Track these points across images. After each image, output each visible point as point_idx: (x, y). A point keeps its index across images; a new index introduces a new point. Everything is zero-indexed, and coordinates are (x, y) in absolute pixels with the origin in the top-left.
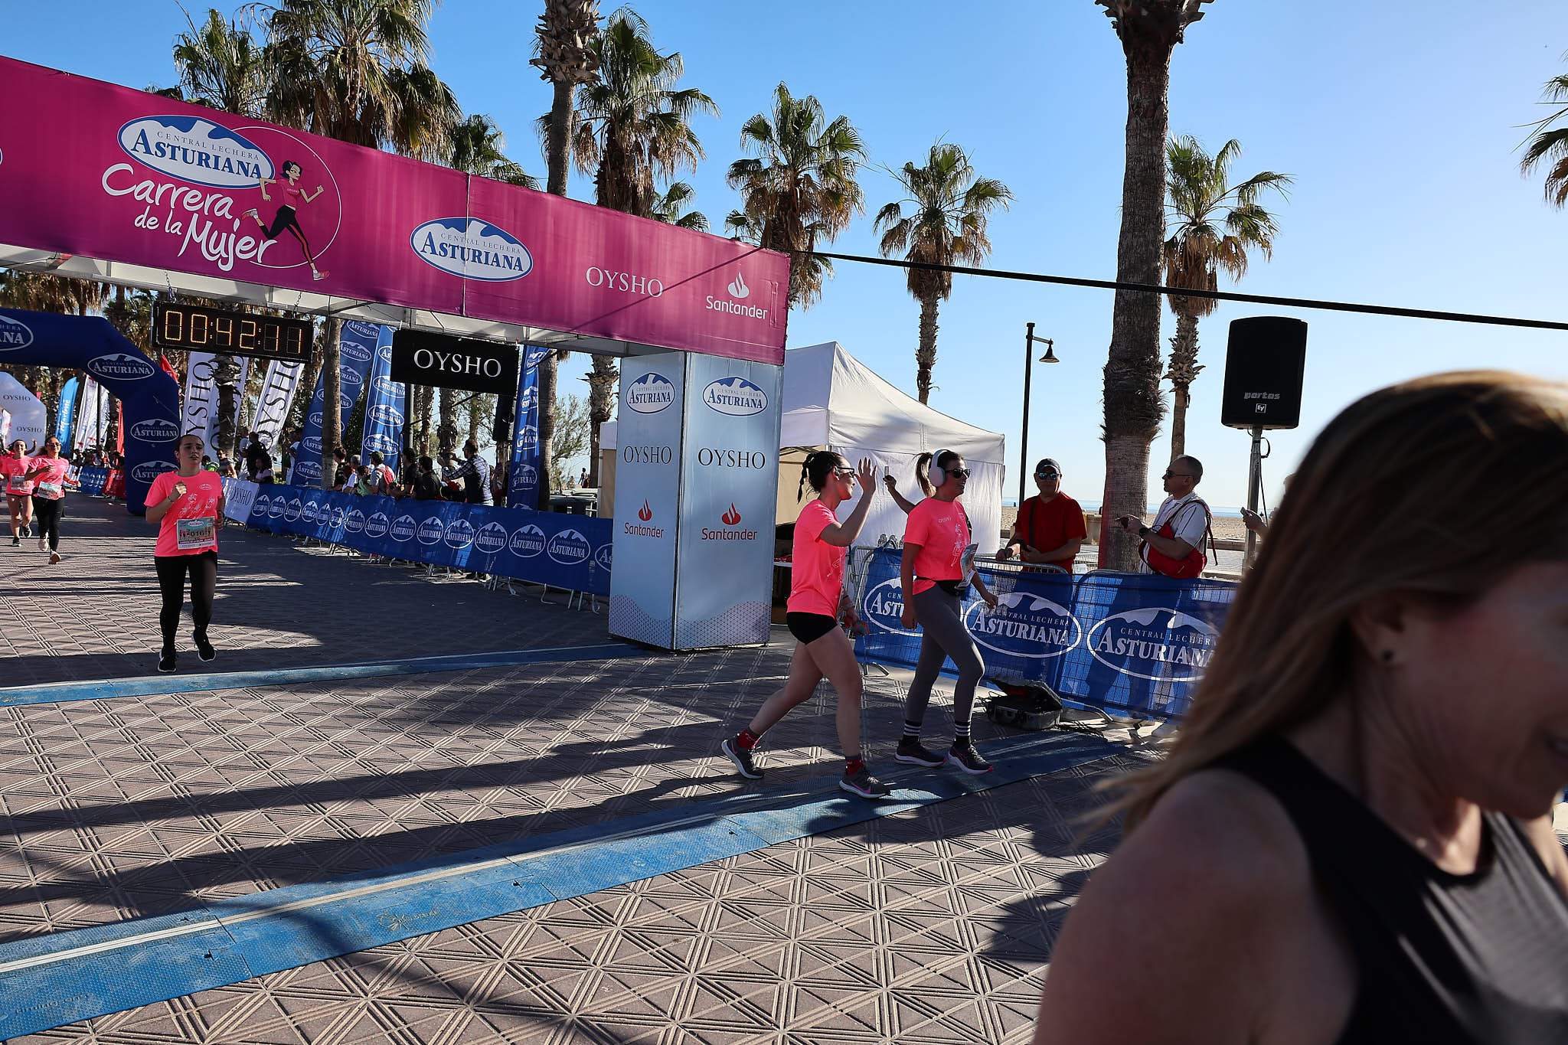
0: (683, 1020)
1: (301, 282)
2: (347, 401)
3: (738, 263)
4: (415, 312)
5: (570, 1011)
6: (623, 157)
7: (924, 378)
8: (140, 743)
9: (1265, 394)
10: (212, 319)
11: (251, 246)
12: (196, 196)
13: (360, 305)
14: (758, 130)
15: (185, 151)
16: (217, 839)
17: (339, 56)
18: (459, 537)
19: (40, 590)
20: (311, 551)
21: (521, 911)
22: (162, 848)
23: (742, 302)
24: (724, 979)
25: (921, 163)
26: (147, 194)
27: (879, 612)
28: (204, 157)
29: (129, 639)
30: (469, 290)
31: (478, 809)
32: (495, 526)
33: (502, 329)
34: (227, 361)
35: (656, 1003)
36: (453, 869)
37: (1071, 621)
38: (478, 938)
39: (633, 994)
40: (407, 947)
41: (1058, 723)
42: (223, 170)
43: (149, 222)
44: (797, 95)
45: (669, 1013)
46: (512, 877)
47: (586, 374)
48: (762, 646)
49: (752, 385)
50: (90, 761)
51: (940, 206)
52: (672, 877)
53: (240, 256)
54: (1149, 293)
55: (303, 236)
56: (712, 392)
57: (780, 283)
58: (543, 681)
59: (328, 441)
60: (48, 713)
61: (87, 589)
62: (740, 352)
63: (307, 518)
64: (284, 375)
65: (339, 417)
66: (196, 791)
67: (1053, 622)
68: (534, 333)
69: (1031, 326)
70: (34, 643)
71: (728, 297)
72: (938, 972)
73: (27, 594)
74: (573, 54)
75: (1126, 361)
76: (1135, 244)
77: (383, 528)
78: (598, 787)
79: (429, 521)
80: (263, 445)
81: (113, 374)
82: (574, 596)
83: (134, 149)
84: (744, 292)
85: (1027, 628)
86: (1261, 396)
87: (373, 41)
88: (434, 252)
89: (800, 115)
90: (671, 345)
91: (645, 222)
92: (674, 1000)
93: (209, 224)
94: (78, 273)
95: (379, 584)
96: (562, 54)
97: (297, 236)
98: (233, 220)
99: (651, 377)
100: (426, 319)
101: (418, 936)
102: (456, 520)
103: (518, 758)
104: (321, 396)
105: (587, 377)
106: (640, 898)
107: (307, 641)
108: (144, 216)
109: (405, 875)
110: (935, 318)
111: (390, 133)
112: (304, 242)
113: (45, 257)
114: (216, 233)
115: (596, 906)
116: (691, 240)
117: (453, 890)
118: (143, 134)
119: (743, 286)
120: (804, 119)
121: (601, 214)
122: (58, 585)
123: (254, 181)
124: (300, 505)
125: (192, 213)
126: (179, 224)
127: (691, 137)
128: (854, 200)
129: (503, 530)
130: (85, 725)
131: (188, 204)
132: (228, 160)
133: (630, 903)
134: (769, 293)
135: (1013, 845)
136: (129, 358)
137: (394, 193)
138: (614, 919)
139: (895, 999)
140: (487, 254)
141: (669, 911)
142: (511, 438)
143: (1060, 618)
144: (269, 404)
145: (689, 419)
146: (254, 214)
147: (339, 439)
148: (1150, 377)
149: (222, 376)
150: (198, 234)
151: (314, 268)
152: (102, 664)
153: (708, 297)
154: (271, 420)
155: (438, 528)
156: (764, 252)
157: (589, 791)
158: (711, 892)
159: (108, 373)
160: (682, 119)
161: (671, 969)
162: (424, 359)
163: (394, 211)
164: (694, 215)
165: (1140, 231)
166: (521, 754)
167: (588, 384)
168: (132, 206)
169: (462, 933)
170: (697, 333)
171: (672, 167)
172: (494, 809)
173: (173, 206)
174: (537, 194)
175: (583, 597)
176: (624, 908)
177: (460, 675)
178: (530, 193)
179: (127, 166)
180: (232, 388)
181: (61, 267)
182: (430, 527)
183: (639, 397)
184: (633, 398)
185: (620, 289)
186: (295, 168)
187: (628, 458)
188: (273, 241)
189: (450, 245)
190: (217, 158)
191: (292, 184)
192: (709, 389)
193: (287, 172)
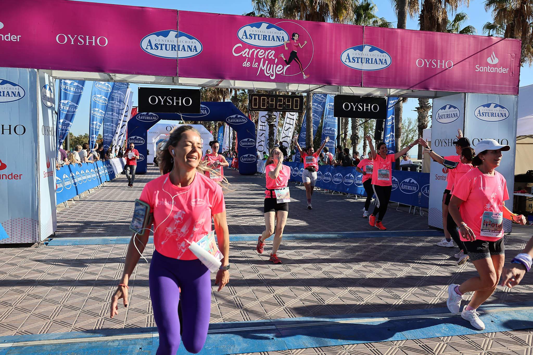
1: (299, 80)
2: (315, 127)
3: (493, 47)
4: (342, 88)
6: (432, 5)
10: (268, 98)
11: (281, 69)
12: (262, 52)
13: (321, 87)
15: (259, 35)
16: (274, 296)
18: (361, 182)
21: (391, 341)
22: (256, 297)
23: (495, 66)
26: (246, 54)
28: (265, 37)
30: (365, 76)
31: (372, 296)
33: (378, 91)
34: (271, 115)
36: (362, 320)
38: (373, 349)
40: (345, 348)
42: (271, 40)
43: (247, 64)
47: (416, 108)
48: (508, 234)
49: (500, 106)
52: (462, 337)
53: (278, 73)
56: (479, 111)
57: (515, 54)
58: (399, 244)
62: (494, 90)
63: (301, 174)
64: (291, 119)
65: (312, 134)
66: (266, 277)
68: (393, 91)
71: (487, 64)
77: (330, 179)
78: (425, 293)
79: (348, 175)
82: (411, 208)
83: (242, 38)
84: (496, 61)
88: (350, 61)
90: (457, 91)
91: (444, 35)
93: (267, 62)
94: (225, 86)
95: (328, 201)
97: (298, 63)
98: (275, 59)
99: (448, 107)
100: (347, 90)
101: (349, 345)
103: (388, 277)
104: (305, 126)
105: (416, 109)
106: (446, 345)
107: (303, 223)
108: (246, 62)
109: (343, 319)
112: (300, 64)
113: (215, 81)
114: (269, 65)
115: (425, 345)
116: (467, 39)
118: (245, 32)
119: (496, 58)
121: (423, 34)
123: (282, 43)
124: (298, 170)
125: (261, 58)
126: (257, 63)
131: (260, 55)
132: (273, 36)
133: (441, 346)
134: (509, 60)
136: (239, 116)
137: (334, 39)
138: (434, 352)
140: (372, 59)
141: (460, 353)
142: (382, 138)
144: (286, 130)
145: (467, 125)
146: (282, 56)
149: (270, 121)
150: (263, 66)
151: (304, 74)
152: (234, 229)
153: (477, 66)
154: (287, 136)
155: (352, 178)
156: (507, 40)
157: (421, 294)
158: (482, 347)
159: (232, 122)
162: (347, 106)
163: (334, 47)
164: (469, 27)
166: (389, 275)
167: (416, 112)
168: (242, 59)
169: (366, 346)
170: (471, 84)
171: (457, 6)
172: (379, 297)
173: (255, 57)
174: (392, 30)
175: (416, 209)
176: (438, 347)
177: (363, 240)
178: (390, 30)
179: (240, 45)
180: (273, 125)
181: (220, 85)
182: (349, 178)
183: (442, 116)
184: (439, 117)
185: (432, 67)
186: (297, 35)
187: (437, 145)
188: (289, 66)
189: (356, 58)
190: (269, 36)
191: (296, 42)
192: (477, 110)
193: (294, 37)
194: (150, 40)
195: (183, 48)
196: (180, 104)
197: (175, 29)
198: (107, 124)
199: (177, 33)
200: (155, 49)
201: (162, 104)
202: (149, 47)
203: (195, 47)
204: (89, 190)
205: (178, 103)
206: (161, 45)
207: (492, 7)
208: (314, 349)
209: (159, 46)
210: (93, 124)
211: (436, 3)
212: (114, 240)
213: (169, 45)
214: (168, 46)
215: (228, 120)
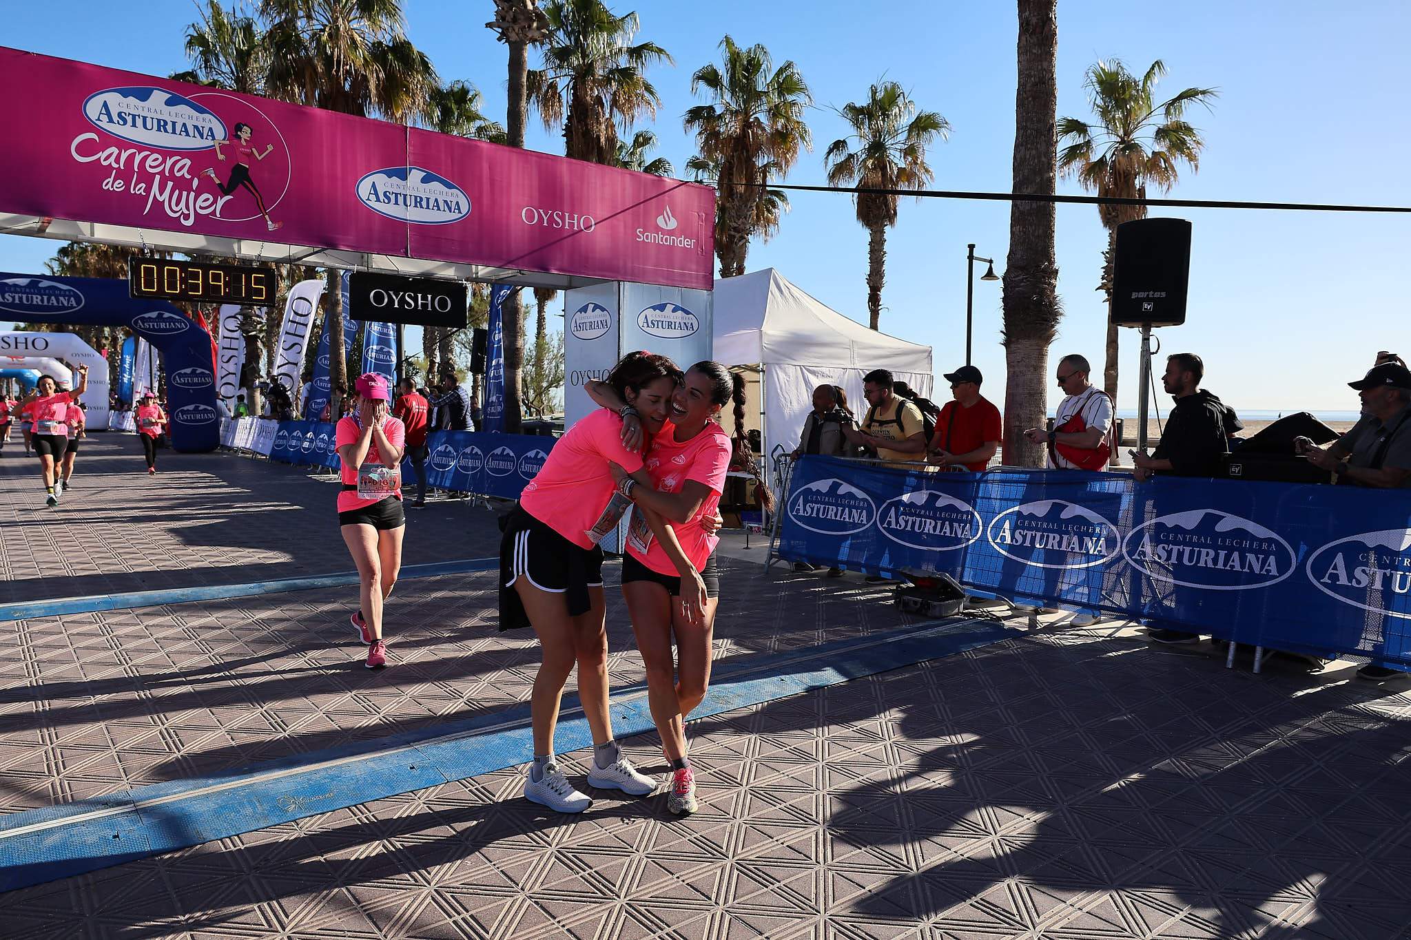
0: (530, 892)
1: (261, 233)
2: (348, 343)
3: (666, 197)
4: (372, 259)
5: (430, 884)
6: (586, 110)
7: (874, 300)
8: (121, 648)
9: (1151, 293)
10: (183, 271)
11: (209, 203)
12: (157, 159)
13: (317, 252)
14: (710, 77)
15: (145, 118)
16: (161, 733)
17: (326, 34)
18: (444, 461)
20: (323, 477)
21: (412, 792)
22: (110, 742)
23: (671, 233)
24: (581, 853)
25: (863, 101)
26: (112, 159)
27: (801, 513)
28: (162, 123)
29: (140, 559)
30: (412, 233)
32: (473, 449)
33: (449, 268)
34: (249, 314)
35: (511, 875)
37: (973, 515)
38: (365, 817)
39: (492, 867)
40: (300, 826)
41: (961, 610)
42: (180, 134)
43: (116, 185)
44: (743, 45)
45: (520, 885)
46: (410, 761)
49: (683, 310)
50: (73, 665)
51: (884, 140)
53: (201, 212)
54: (1042, 203)
55: (257, 192)
56: (646, 317)
57: (706, 214)
59: (335, 380)
60: (50, 624)
61: (117, 517)
62: (670, 279)
63: (320, 449)
67: (957, 517)
68: (482, 271)
69: (971, 247)
70: (58, 564)
71: (658, 229)
72: (785, 845)
73: (65, 523)
74: (523, 14)
75: (1022, 269)
76: (1028, 157)
78: (516, 678)
80: (283, 386)
81: (154, 330)
83: (99, 119)
84: (673, 224)
85: (933, 523)
86: (1148, 295)
87: (356, 18)
88: (378, 200)
89: (749, 62)
90: (604, 276)
92: (529, 872)
93: (170, 184)
96: (514, 16)
97: (253, 193)
98: (192, 180)
99: (591, 307)
100: (382, 263)
102: (441, 445)
103: (452, 654)
104: (327, 339)
108: (111, 180)
110: (883, 244)
111: (374, 99)
112: (259, 197)
113: (33, 222)
114: (177, 192)
115: (482, 787)
116: (619, 178)
117: (352, 774)
118: (105, 105)
119: (672, 218)
120: (753, 66)
121: (534, 158)
122: (95, 515)
123: (209, 143)
124: (314, 438)
125: (154, 174)
126: (143, 185)
127: (648, 88)
128: (803, 138)
129: (479, 452)
130: (78, 634)
131: (150, 166)
132: (184, 125)
133: (513, 784)
134: (696, 224)
135: (890, 724)
136: (167, 315)
137: (339, 147)
138: (495, 799)
139: (737, 869)
140: (428, 199)
142: (485, 369)
143: (963, 513)
145: (625, 343)
146: (211, 173)
148: (1046, 283)
149: (246, 327)
150: (161, 192)
151: (268, 220)
153: (638, 230)
154: (289, 363)
156: (689, 186)
157: (506, 683)
159: (149, 329)
160: (639, 72)
161: (534, 844)
162: (379, 298)
163: (339, 164)
164: (660, 161)
165: (1032, 144)
166: (455, 651)
168: (100, 170)
169: (352, 812)
170: (629, 264)
171: (633, 117)
172: (416, 700)
173: (136, 170)
176: (507, 788)
177: (422, 582)
178: (465, 141)
179: (93, 136)
180: (256, 337)
181: (47, 231)
183: (582, 325)
184: (577, 326)
185: (554, 226)
186: (246, 129)
188: (230, 197)
189: (393, 193)
190: (174, 123)
191: (244, 144)
192: (643, 315)
193: (239, 133)
207: (696, 128)
208: (222, 842)
211: (594, 104)
215: (136, 322)
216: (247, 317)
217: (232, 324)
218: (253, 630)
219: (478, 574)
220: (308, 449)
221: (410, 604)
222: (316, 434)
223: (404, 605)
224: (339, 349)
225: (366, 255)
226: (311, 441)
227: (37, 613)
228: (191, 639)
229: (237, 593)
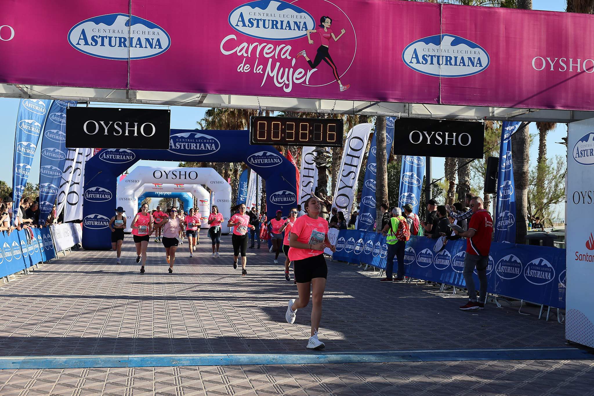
1: (335, 94)
4: (411, 105)
10: (283, 124)
11: (302, 75)
12: (270, 48)
13: (373, 105)
15: (264, 21)
19: (211, 297)
26: (244, 51)
28: (275, 23)
29: (247, 329)
30: (444, 85)
34: (322, 151)
42: (286, 29)
43: (245, 68)
47: (563, 139)
53: (297, 82)
55: (333, 64)
60: (192, 372)
61: (234, 297)
63: (367, 251)
68: (498, 111)
73: (203, 300)
81: (261, 164)
82: (543, 309)
83: (237, 25)
88: (418, 62)
91: (579, 17)
93: (278, 64)
94: (214, 104)
97: (329, 64)
98: (292, 60)
99: (592, 136)
100: (419, 110)
102: (459, 252)
105: (564, 141)
108: (242, 65)
112: (334, 67)
113: (196, 97)
114: (282, 69)
118: (241, 14)
121: (543, 16)
123: (303, 33)
124: (363, 243)
125: (269, 58)
126: (261, 67)
130: (209, 381)
131: (267, 53)
132: (288, 22)
136: (269, 153)
137: (391, 26)
140: (456, 58)
142: (497, 190)
144: (345, 176)
146: (304, 54)
147: (386, 197)
149: (319, 161)
150: (272, 70)
151: (340, 83)
152: (228, 344)
159: (257, 164)
162: (416, 137)
163: (390, 38)
167: (564, 146)
168: (236, 59)
173: (258, 56)
174: (490, 9)
175: (550, 310)
177: (445, 365)
178: (486, 10)
179: (233, 36)
180: (325, 167)
181: (204, 102)
182: (443, 257)
183: (583, 153)
184: (578, 153)
185: (560, 70)
186: (328, 20)
187: (576, 202)
188: (315, 70)
189: (429, 55)
190: (282, 22)
191: (326, 30)
193: (323, 24)
194: (83, 29)
195: (138, 43)
196: (136, 134)
197: (125, 11)
198: (46, 166)
199: (127, 18)
200: (92, 44)
201: (106, 133)
202: (82, 42)
203: (158, 40)
204: (6, 277)
205: (131, 132)
206: (103, 38)
209: (99, 40)
210: (19, 167)
212: (19, 363)
213: (116, 38)
214: (113, 40)
215: (250, 159)
216: (320, 153)
217: (310, 158)
218: (320, 391)
219: (491, 363)
220: (359, 251)
221: (435, 383)
222: (365, 240)
223: (430, 384)
224: (383, 175)
225: (407, 105)
226: (361, 245)
227: (185, 363)
228: (279, 393)
229: (309, 361)
